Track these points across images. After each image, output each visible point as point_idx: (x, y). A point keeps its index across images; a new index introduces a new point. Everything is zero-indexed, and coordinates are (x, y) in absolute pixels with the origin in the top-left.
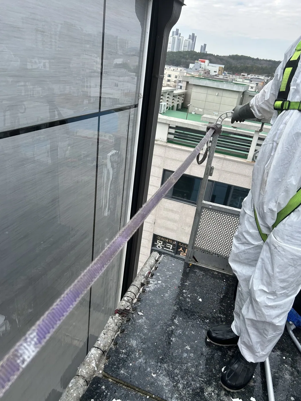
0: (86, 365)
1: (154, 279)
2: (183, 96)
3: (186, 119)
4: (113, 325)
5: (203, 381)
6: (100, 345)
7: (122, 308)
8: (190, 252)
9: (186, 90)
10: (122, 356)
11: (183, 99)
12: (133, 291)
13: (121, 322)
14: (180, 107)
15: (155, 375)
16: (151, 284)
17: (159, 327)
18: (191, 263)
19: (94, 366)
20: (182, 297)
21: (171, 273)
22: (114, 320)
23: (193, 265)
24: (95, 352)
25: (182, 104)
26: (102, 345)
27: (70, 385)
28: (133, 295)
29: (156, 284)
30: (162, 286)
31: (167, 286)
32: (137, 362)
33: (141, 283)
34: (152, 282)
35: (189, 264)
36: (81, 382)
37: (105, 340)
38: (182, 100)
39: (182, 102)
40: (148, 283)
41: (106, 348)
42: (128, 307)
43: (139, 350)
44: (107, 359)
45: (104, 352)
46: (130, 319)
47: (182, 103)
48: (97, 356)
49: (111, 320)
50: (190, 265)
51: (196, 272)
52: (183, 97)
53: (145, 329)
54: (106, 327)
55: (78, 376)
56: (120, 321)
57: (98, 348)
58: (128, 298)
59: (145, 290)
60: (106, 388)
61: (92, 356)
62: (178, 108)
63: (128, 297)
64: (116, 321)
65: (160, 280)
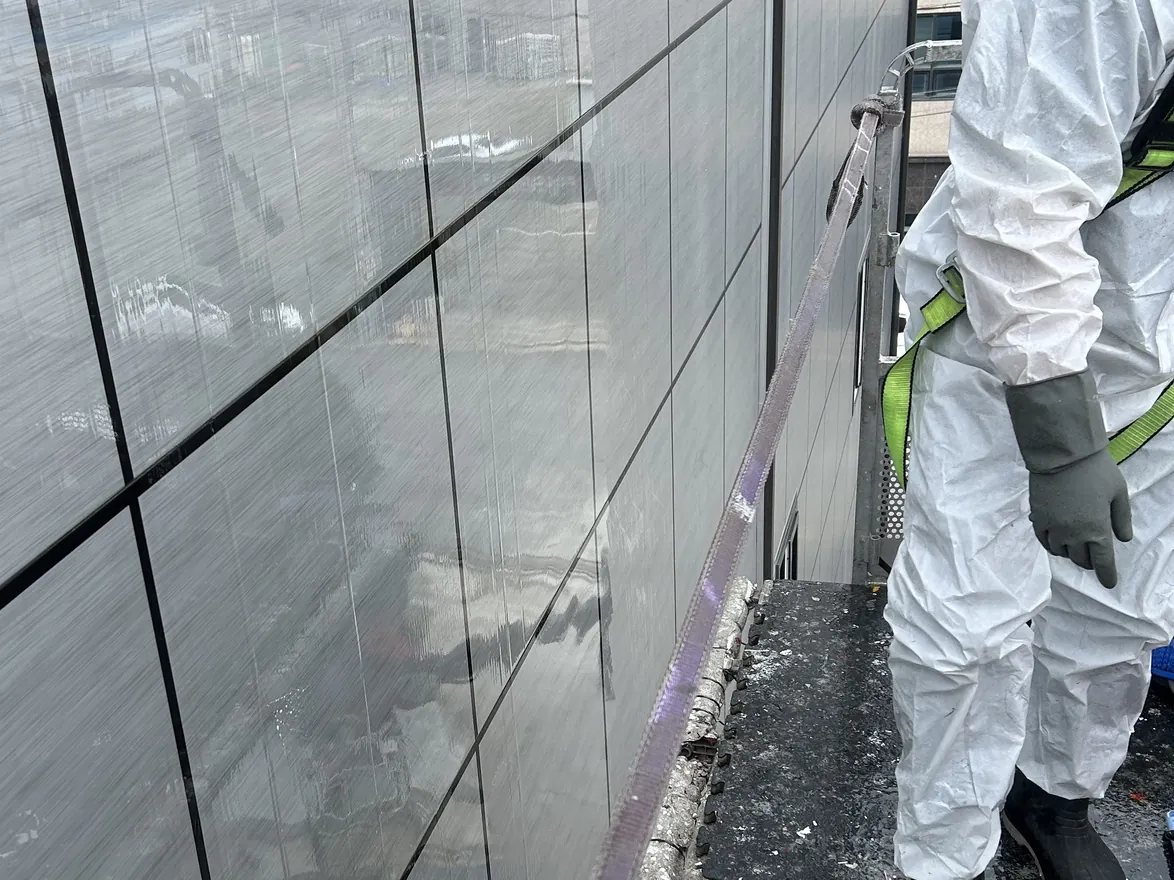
1: (765, 647)
4: (684, 784)
6: (663, 834)
7: (692, 738)
8: (867, 544)
10: (743, 840)
12: (706, 693)
13: (704, 774)
16: (760, 661)
20: (872, 678)
21: (815, 624)
22: (682, 771)
24: (657, 850)
26: (670, 832)
28: (711, 704)
29: (775, 660)
30: (799, 661)
31: (814, 661)
33: (725, 670)
34: (763, 658)
35: (870, 589)
37: (676, 820)
40: (748, 662)
41: (685, 841)
42: (708, 731)
44: (699, 856)
45: (682, 851)
46: (729, 756)
48: (667, 857)
50: (874, 590)
58: (699, 713)
59: (747, 680)
61: (654, 859)
64: (687, 772)
65: (786, 648)
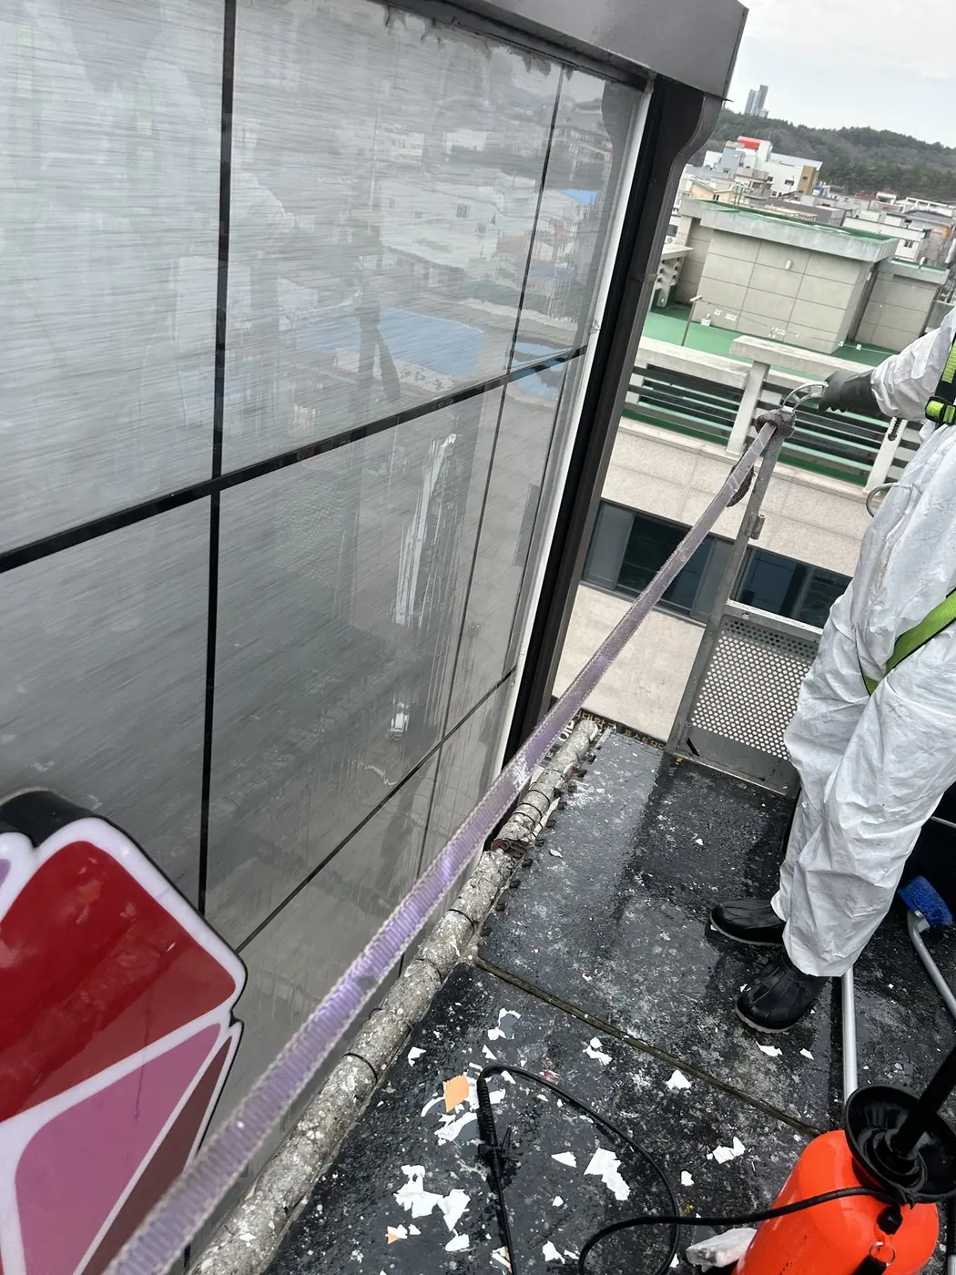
0: (437, 941)
1: (587, 782)
2: (677, 264)
3: (683, 345)
4: (492, 871)
5: (696, 1004)
6: (464, 907)
7: (512, 837)
8: (681, 727)
9: (688, 244)
10: (517, 933)
11: (675, 273)
12: (535, 803)
13: (510, 867)
14: (663, 301)
15: (590, 978)
16: (580, 792)
17: (598, 886)
18: (681, 757)
19: (455, 946)
20: (653, 829)
21: (628, 774)
23: (684, 760)
24: (455, 919)
25: (673, 289)
26: (469, 907)
27: (407, 975)
28: (536, 812)
29: (591, 794)
30: (606, 799)
31: (618, 803)
32: (550, 948)
33: (555, 789)
34: (583, 790)
35: (676, 758)
36: (430, 971)
37: (477, 899)
38: (674, 277)
39: (673, 284)
40: (572, 790)
41: (478, 916)
42: (525, 836)
43: (555, 926)
44: (482, 935)
45: (474, 923)
46: (532, 861)
47: (672, 287)
48: (460, 927)
49: (487, 859)
50: (679, 760)
51: (692, 777)
52: (676, 269)
53: (567, 886)
54: (476, 873)
55: (422, 960)
56: (508, 864)
57: (460, 913)
58: (525, 817)
59: (566, 804)
60: (485, 988)
61: (450, 926)
62: (659, 305)
63: (524, 815)
64: (498, 863)
65: (602, 787)
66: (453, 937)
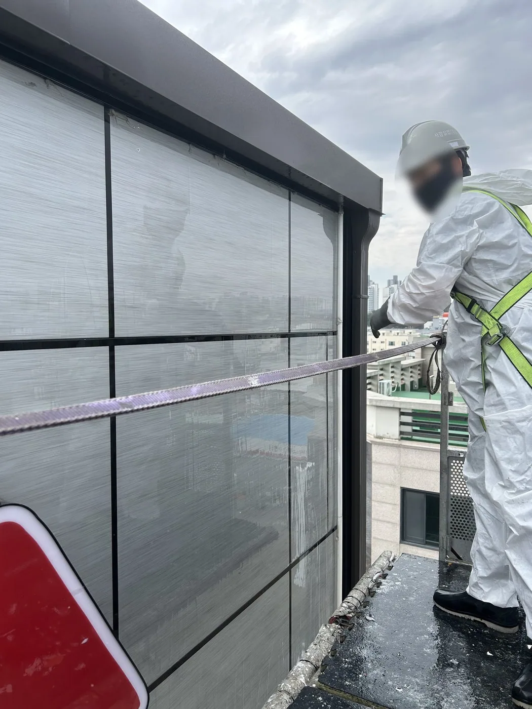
0: (291, 678)
2: (419, 368)
3: (430, 399)
4: (329, 635)
6: (310, 657)
7: (340, 615)
8: (445, 539)
10: (346, 666)
11: (419, 372)
13: (340, 632)
14: (416, 386)
15: (401, 690)
16: (384, 585)
17: (402, 635)
18: (450, 562)
19: (304, 682)
22: (329, 629)
23: (453, 564)
24: (303, 665)
25: (420, 380)
26: (313, 657)
27: (269, 700)
28: (356, 601)
29: (391, 586)
30: (403, 588)
32: (371, 673)
35: (447, 562)
36: (286, 697)
40: (379, 585)
41: (320, 662)
42: (349, 613)
43: (372, 660)
44: (322, 672)
49: (324, 628)
50: (450, 564)
51: (460, 572)
52: (419, 370)
53: (380, 637)
54: (318, 638)
55: (280, 691)
56: (339, 630)
57: (307, 661)
58: (349, 604)
59: (375, 592)
60: (324, 700)
61: (300, 669)
62: (414, 388)
63: (348, 602)
64: (332, 630)
65: (399, 581)
66: (302, 675)
